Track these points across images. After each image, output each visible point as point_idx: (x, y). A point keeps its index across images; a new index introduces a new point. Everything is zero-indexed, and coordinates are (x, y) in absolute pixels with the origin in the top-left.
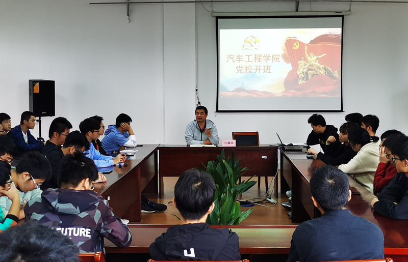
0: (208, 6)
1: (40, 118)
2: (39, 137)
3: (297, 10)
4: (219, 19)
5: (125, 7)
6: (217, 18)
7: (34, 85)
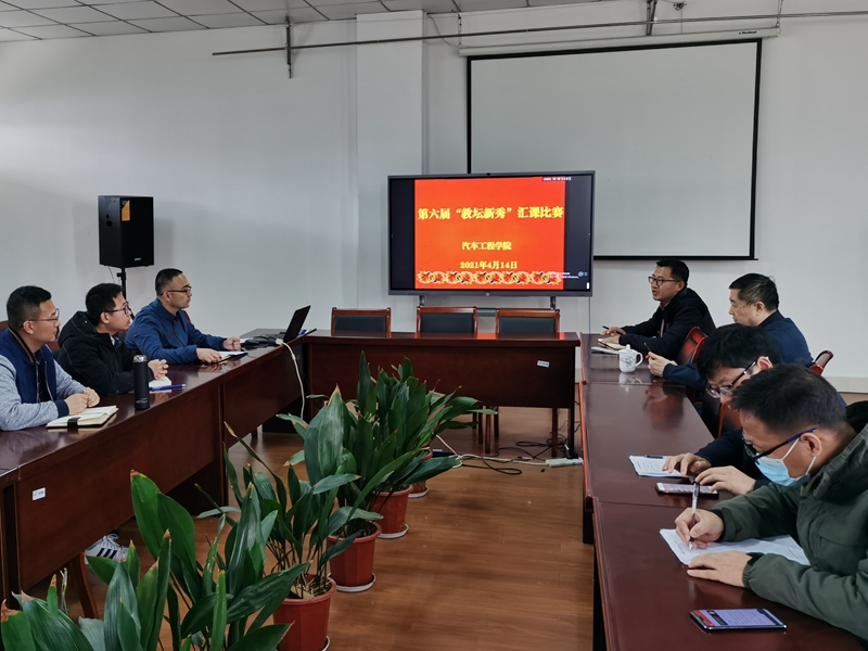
1: (123, 271)
3: (649, 33)
4: (473, 62)
6: (470, 59)
7: (122, 206)
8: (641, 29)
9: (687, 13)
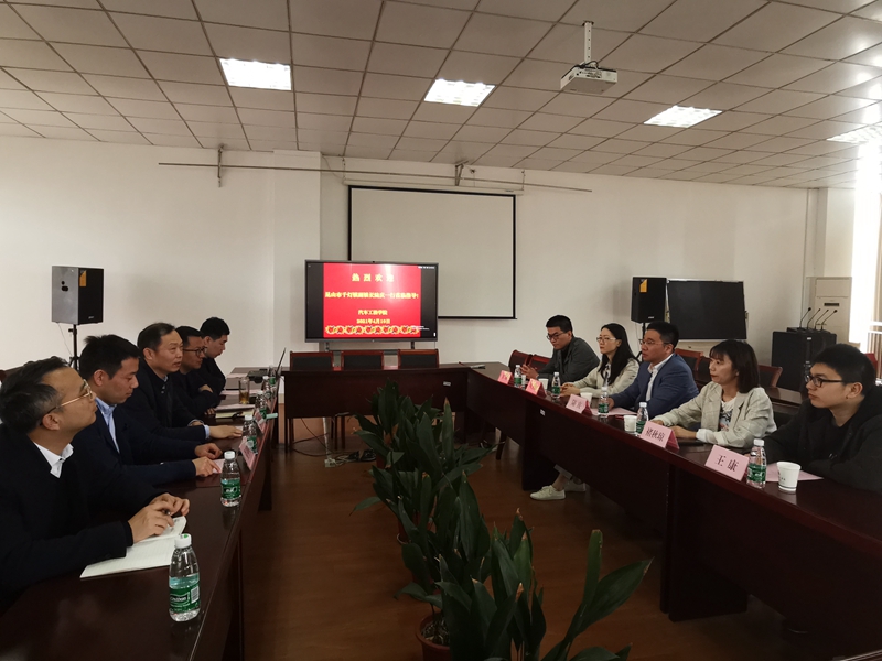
1: (75, 327)
2: (73, 355)
3: (457, 185)
4: (352, 189)
6: (350, 187)
8: (452, 182)
9: (477, 175)
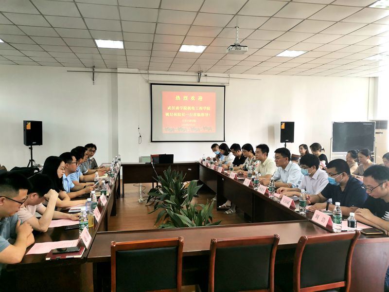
0: (145, 76)
1: (31, 147)
3: (199, 82)
4: (152, 85)
5: (92, 74)
6: (151, 84)
7: (27, 124)
